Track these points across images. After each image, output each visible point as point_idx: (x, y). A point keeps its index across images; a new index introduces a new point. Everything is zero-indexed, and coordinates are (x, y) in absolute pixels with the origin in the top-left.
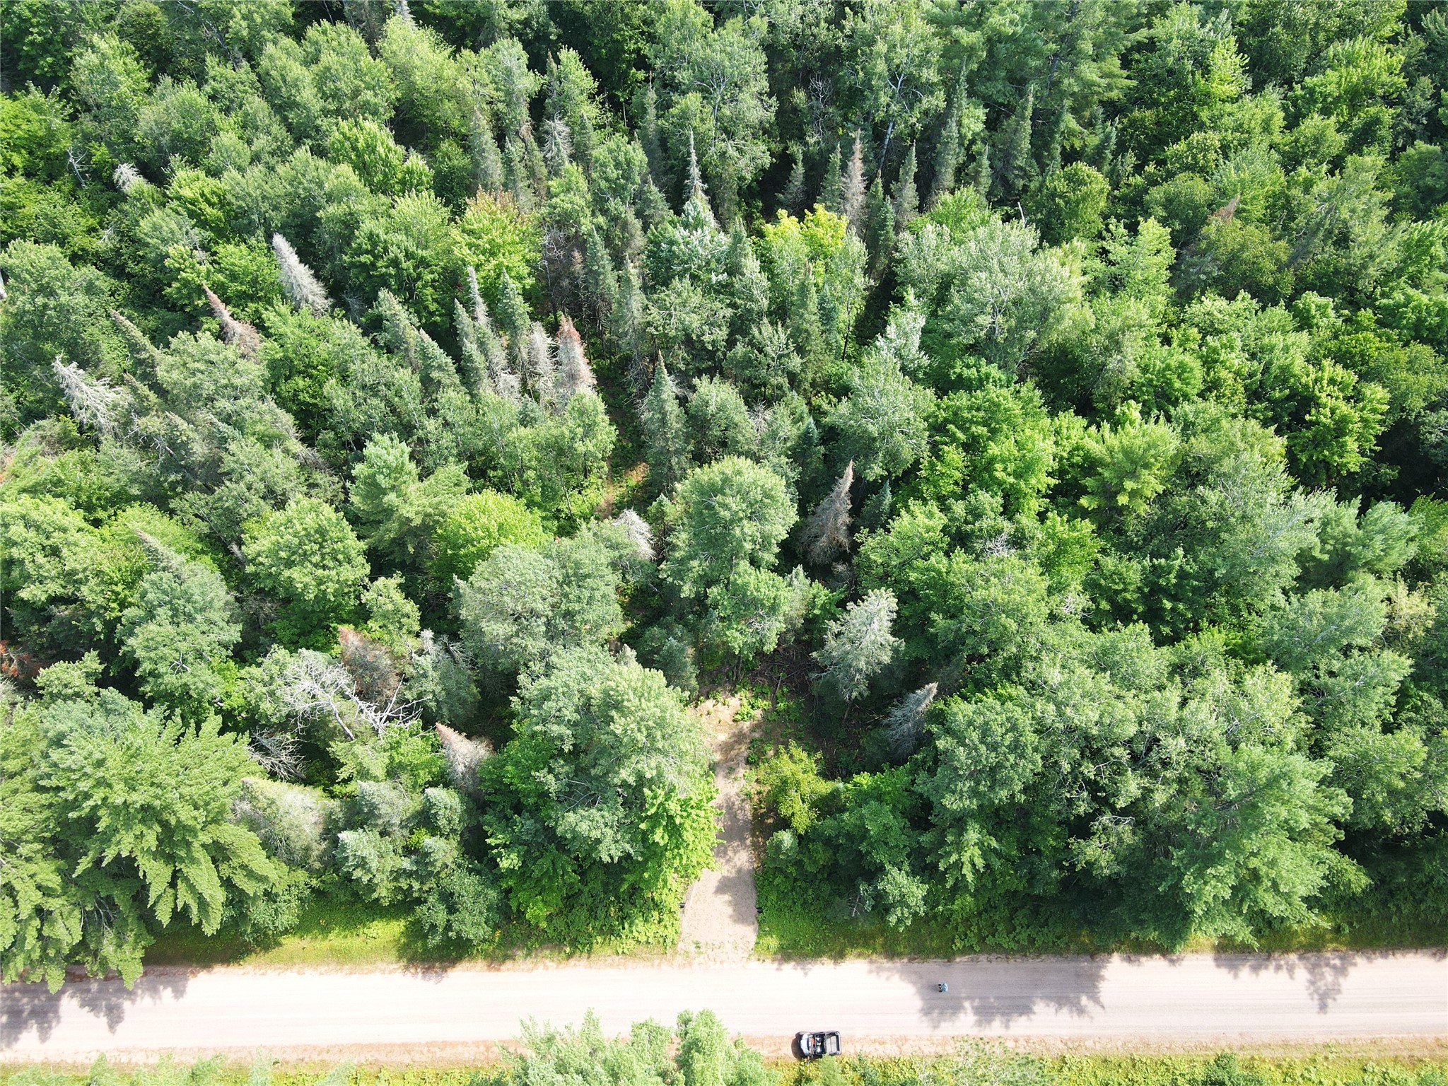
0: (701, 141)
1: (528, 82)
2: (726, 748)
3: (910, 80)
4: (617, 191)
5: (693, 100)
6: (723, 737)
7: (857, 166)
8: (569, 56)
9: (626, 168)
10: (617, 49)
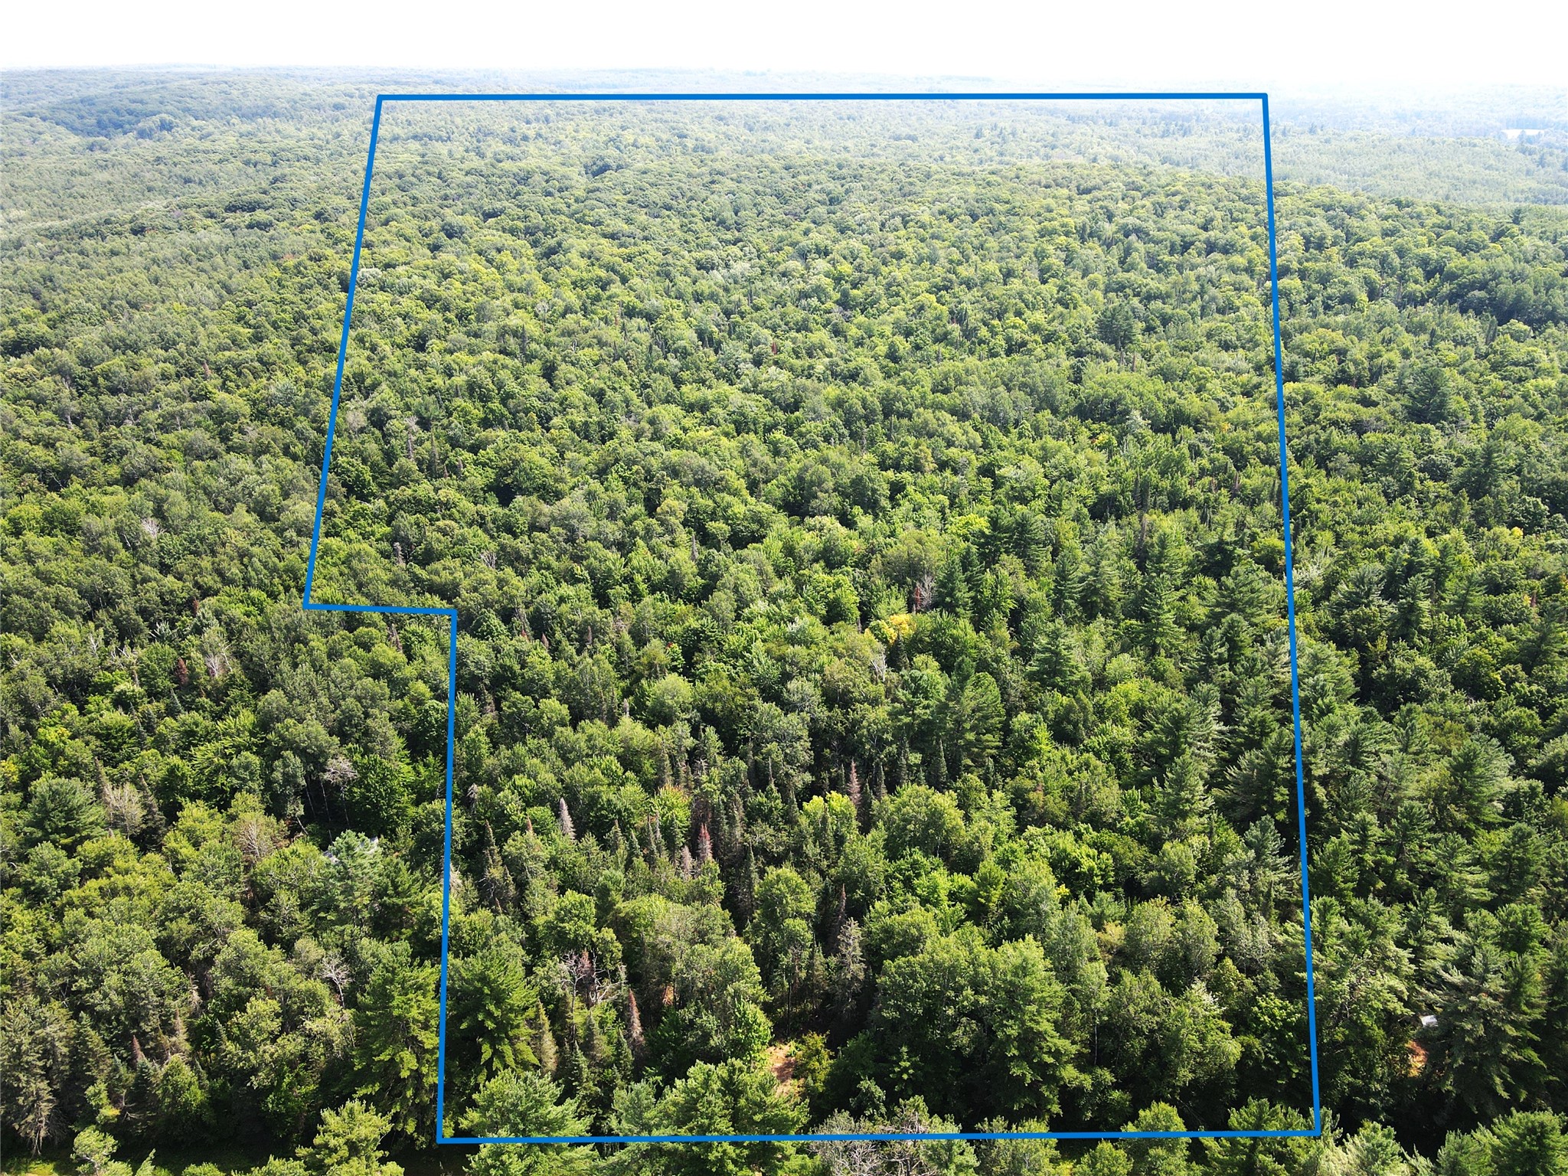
0: (775, 764)
1: (689, 742)
2: (780, 1070)
3: (880, 739)
4: (732, 782)
5: (773, 746)
6: (779, 1065)
7: (854, 776)
8: (710, 731)
9: (738, 771)
10: (735, 733)
